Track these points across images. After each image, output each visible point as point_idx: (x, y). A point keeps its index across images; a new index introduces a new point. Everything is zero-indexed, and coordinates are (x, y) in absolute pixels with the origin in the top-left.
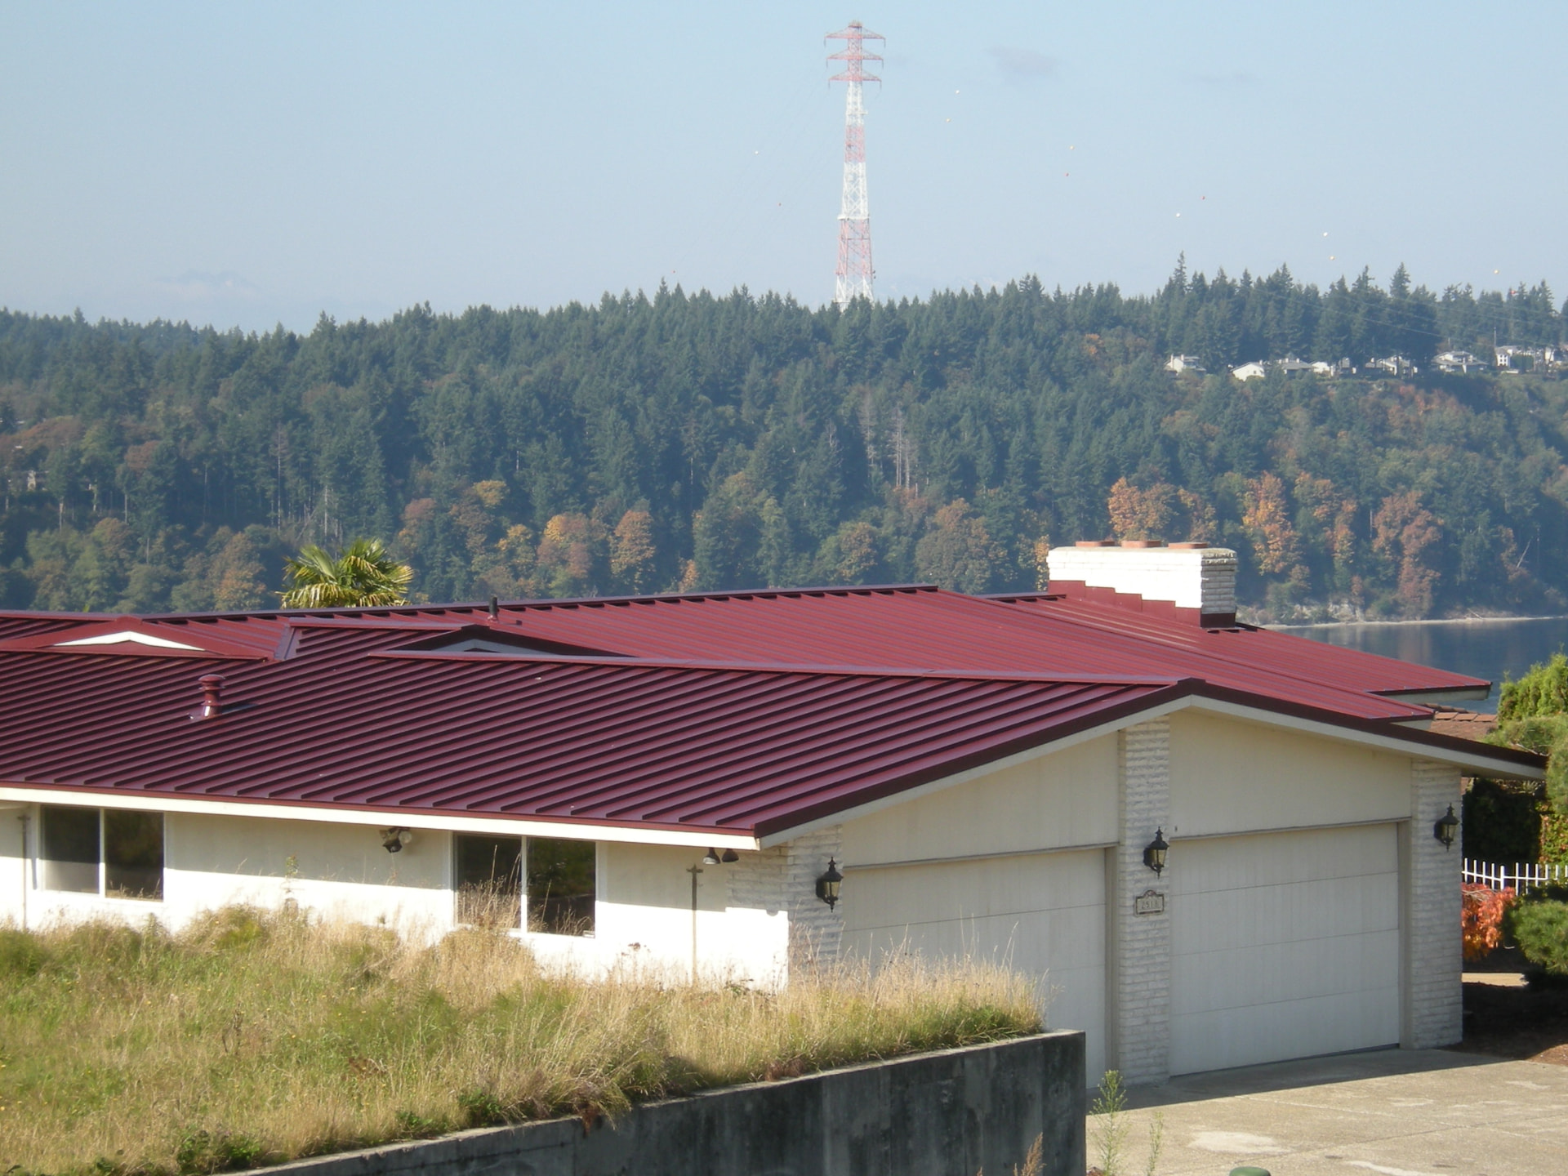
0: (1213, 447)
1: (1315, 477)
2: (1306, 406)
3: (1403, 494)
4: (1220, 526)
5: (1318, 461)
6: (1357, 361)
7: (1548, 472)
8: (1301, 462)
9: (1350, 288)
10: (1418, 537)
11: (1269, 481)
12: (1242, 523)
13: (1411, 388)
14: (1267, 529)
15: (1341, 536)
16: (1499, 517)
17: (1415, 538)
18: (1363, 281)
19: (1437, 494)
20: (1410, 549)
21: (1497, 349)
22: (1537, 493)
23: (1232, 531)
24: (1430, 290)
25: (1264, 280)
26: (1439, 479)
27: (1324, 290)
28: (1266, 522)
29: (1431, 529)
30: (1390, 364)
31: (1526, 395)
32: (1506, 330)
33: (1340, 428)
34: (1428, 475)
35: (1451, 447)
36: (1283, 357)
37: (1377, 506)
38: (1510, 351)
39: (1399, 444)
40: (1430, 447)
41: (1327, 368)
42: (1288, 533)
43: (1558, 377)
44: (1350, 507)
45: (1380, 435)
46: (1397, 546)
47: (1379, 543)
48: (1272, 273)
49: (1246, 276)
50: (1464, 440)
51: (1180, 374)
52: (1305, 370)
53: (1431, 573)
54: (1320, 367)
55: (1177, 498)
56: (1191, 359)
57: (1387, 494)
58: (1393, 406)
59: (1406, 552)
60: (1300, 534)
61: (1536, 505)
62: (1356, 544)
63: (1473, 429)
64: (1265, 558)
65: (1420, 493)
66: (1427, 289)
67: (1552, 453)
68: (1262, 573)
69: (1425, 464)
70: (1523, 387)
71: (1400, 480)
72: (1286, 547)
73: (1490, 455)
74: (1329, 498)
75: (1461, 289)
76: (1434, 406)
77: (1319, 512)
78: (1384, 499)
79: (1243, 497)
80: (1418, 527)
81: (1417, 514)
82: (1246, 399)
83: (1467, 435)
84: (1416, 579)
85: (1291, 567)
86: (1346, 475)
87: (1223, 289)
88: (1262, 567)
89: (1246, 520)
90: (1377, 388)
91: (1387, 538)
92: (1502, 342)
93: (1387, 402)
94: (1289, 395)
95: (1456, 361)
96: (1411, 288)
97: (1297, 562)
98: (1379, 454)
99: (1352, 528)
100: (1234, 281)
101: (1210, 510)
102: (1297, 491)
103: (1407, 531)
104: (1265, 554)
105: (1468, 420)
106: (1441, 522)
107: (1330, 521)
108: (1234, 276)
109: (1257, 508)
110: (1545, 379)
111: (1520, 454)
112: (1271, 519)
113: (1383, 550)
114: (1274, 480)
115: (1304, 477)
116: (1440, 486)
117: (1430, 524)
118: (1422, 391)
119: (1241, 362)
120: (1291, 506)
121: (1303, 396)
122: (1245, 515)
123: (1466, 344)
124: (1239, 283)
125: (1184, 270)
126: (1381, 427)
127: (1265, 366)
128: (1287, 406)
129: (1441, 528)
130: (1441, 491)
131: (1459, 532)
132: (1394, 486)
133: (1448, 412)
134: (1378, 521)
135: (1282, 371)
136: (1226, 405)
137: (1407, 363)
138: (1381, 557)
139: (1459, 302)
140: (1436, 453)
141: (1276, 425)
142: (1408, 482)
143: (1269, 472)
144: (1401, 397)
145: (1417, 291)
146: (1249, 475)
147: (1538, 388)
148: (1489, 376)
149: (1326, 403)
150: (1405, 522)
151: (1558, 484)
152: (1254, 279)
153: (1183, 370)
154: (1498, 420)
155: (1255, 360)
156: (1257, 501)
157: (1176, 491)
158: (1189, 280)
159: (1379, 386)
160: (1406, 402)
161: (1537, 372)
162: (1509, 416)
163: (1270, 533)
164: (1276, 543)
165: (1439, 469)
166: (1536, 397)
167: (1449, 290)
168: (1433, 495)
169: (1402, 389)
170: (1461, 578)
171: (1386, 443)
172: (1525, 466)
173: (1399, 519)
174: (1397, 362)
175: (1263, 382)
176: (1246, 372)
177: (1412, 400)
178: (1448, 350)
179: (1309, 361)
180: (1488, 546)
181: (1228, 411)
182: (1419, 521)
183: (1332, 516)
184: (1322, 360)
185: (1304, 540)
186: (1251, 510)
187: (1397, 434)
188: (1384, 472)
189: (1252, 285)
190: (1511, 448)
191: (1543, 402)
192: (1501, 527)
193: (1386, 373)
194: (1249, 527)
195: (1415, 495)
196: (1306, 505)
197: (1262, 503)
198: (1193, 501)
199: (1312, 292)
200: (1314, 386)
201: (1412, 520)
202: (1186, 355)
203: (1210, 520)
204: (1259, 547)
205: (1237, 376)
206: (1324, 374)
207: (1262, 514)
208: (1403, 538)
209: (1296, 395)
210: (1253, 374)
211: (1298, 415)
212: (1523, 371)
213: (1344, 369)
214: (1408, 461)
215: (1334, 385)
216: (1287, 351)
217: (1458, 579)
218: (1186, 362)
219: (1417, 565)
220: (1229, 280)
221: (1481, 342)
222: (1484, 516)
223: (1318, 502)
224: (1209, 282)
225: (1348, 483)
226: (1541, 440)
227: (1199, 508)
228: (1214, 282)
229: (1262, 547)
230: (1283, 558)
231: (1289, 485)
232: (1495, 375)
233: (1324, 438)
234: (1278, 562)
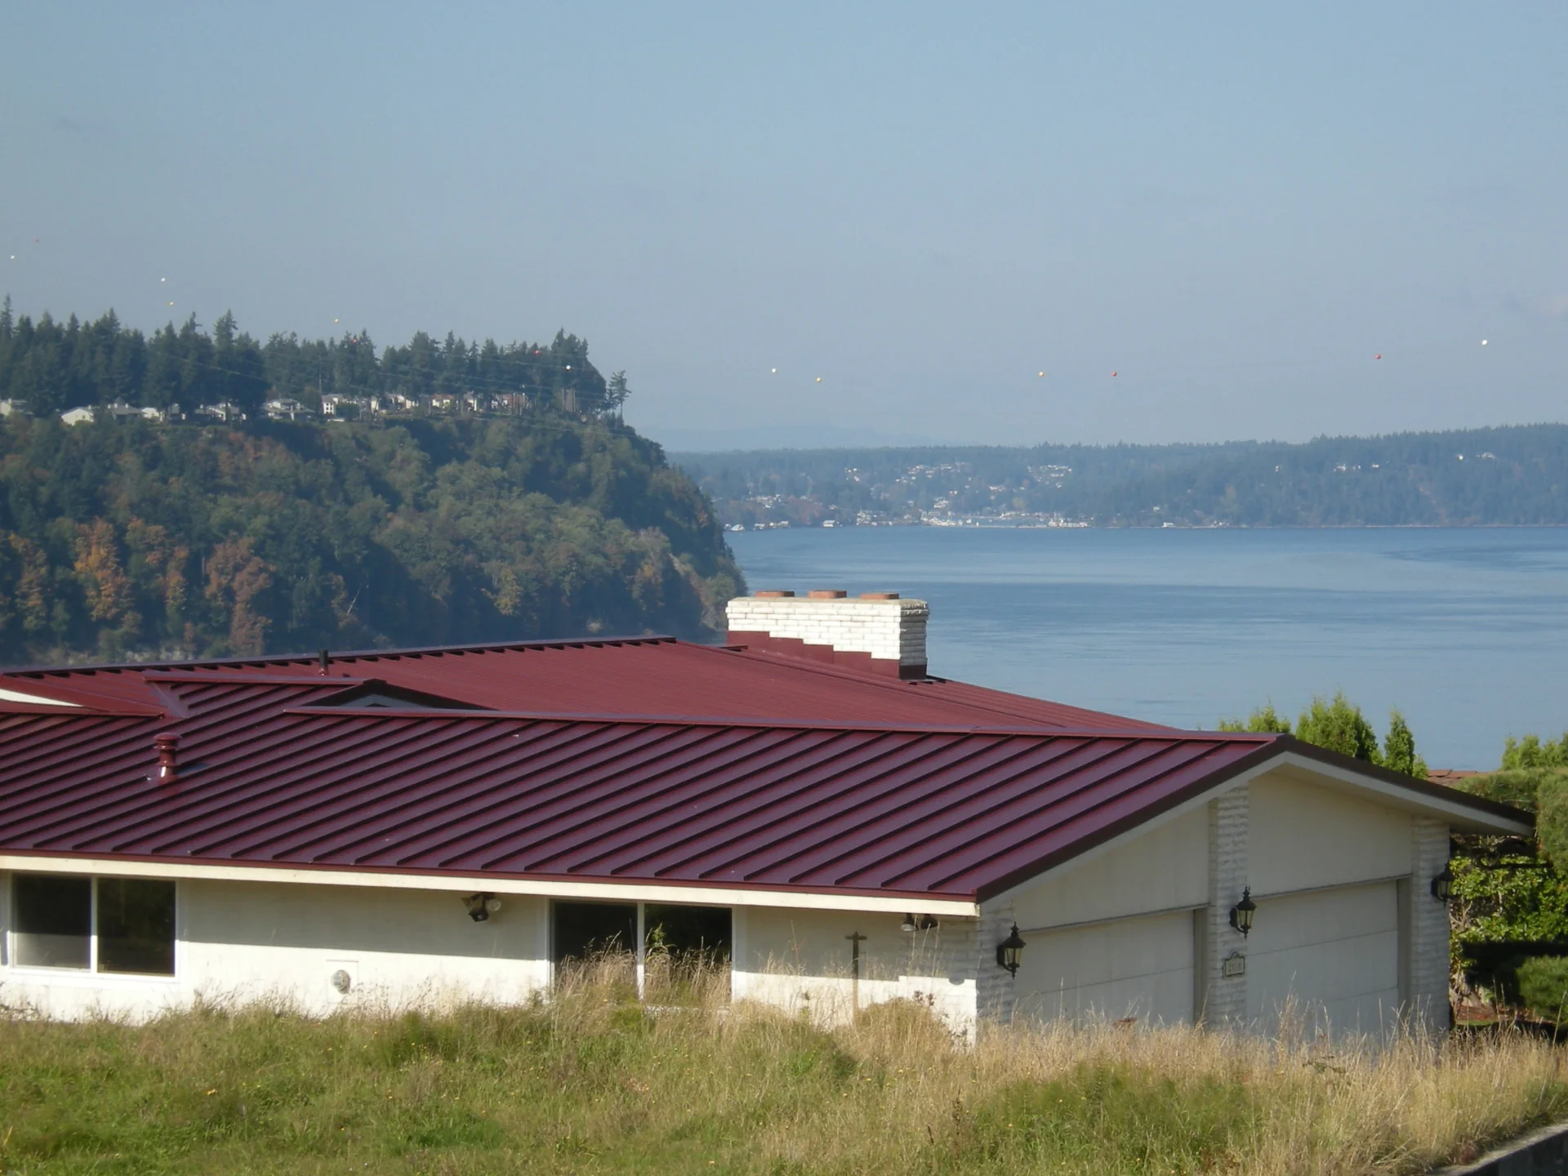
0: (44, 492)
1: (147, 523)
2: (138, 451)
3: (235, 541)
4: (52, 572)
5: (150, 507)
6: (187, 407)
7: (376, 520)
8: (132, 507)
9: (178, 332)
10: (250, 584)
11: (101, 527)
12: (72, 568)
13: (240, 435)
14: (99, 575)
15: (174, 581)
16: (329, 564)
17: (246, 585)
18: (191, 325)
19: (269, 541)
20: (243, 595)
21: (323, 397)
22: (368, 541)
23: (63, 577)
24: (254, 338)
25: (92, 325)
26: (270, 526)
27: (149, 336)
28: (98, 568)
29: (264, 575)
30: (220, 411)
31: (353, 443)
32: (332, 379)
33: (171, 474)
34: (259, 522)
35: (282, 494)
36: (112, 402)
37: (209, 552)
38: (336, 400)
39: (231, 490)
40: (261, 493)
41: (157, 414)
42: (120, 580)
43: (383, 426)
44: (182, 553)
45: (210, 482)
46: (229, 593)
47: (210, 590)
48: (100, 317)
49: (74, 320)
50: (293, 487)
51: (8, 418)
52: (136, 415)
53: (263, 619)
54: (149, 412)
55: (8, 543)
56: (19, 402)
57: (220, 540)
58: (223, 453)
59: (238, 599)
60: (131, 580)
61: (365, 552)
62: (188, 590)
63: (302, 477)
64: (97, 603)
65: (252, 540)
66: (251, 336)
67: (379, 500)
68: (94, 619)
69: (256, 511)
70: (350, 435)
71: (232, 527)
72: (118, 593)
73: (320, 502)
74: (162, 544)
75: (286, 337)
76: (264, 454)
77: (151, 559)
78: (216, 546)
79: (75, 544)
80: (251, 574)
81: (248, 560)
82: (76, 443)
83: (297, 483)
84: (248, 626)
85: (121, 614)
86: (178, 521)
87: (49, 333)
88: (94, 613)
89: (78, 565)
90: (207, 434)
91: (219, 585)
92: (329, 389)
93: (216, 448)
94: (121, 440)
95: (284, 408)
96: (236, 335)
97: (129, 608)
98: (211, 500)
99: (184, 574)
100: (61, 325)
101: (41, 556)
102: (129, 537)
103: (239, 577)
104: (96, 600)
105: (297, 467)
106: (272, 568)
107: (162, 567)
108: (61, 320)
109: (89, 554)
110: (372, 428)
111: (349, 502)
112: (103, 565)
113: (214, 596)
114: (105, 525)
115: (136, 523)
116: (272, 532)
117: (261, 570)
118: (251, 438)
119: (69, 407)
120: (123, 551)
121: (133, 442)
122: (76, 560)
123: (293, 392)
124: (66, 327)
125: (10, 313)
126: (212, 473)
127: (93, 410)
128: (118, 451)
129: (273, 575)
130: (273, 538)
131: (290, 579)
132: (226, 533)
133: (277, 459)
134: (210, 567)
135: (111, 416)
136: (57, 450)
137: (236, 410)
138: (213, 604)
139: (282, 348)
140: (268, 500)
141: (108, 470)
142: (240, 528)
143: (101, 517)
144: (231, 444)
145: (241, 337)
146: (81, 521)
147: (365, 437)
148: (316, 424)
149: (157, 449)
150: (238, 568)
151: (388, 531)
152: (81, 323)
153: (11, 413)
154: (326, 468)
155: (83, 405)
156: (89, 546)
157: (7, 536)
158: (15, 323)
159: (209, 432)
160: (237, 449)
161: (362, 421)
162: (337, 464)
163: (103, 579)
164: (108, 588)
165: (271, 516)
166: (364, 446)
167: (275, 337)
168: (264, 542)
169: (232, 436)
170: (293, 625)
171: (218, 489)
172: (353, 513)
173: (230, 565)
174: (227, 410)
175: (92, 427)
176: (75, 416)
177: (242, 448)
178: (275, 398)
179: (139, 406)
180: (318, 592)
181: (59, 456)
182: (251, 567)
183: (163, 563)
184: (151, 405)
185: (135, 587)
186: (83, 556)
187: (227, 480)
188: (216, 518)
189: (79, 329)
190: (341, 496)
191: (369, 450)
192: (331, 574)
193: (215, 420)
194: (81, 573)
195: (247, 541)
196: (138, 551)
197: (94, 549)
198: (25, 547)
199: (138, 337)
200: (145, 430)
201: (244, 567)
202: (13, 399)
203: (41, 565)
204: (92, 593)
205: (65, 420)
206: (154, 420)
207: (93, 560)
208: (235, 585)
209: (128, 440)
210: (80, 418)
211: (129, 461)
212: (349, 419)
213: (173, 415)
214: (238, 507)
215: (163, 431)
216: (116, 397)
217: (289, 625)
218: (14, 406)
219: (249, 611)
220: (55, 323)
221: (308, 389)
222: (315, 563)
223: (150, 548)
224: (35, 324)
225: (180, 530)
226: (368, 488)
227: (31, 553)
228: (39, 326)
229: (93, 593)
230: (115, 604)
231: (121, 530)
232: (323, 422)
233: (155, 484)
234: (110, 608)
